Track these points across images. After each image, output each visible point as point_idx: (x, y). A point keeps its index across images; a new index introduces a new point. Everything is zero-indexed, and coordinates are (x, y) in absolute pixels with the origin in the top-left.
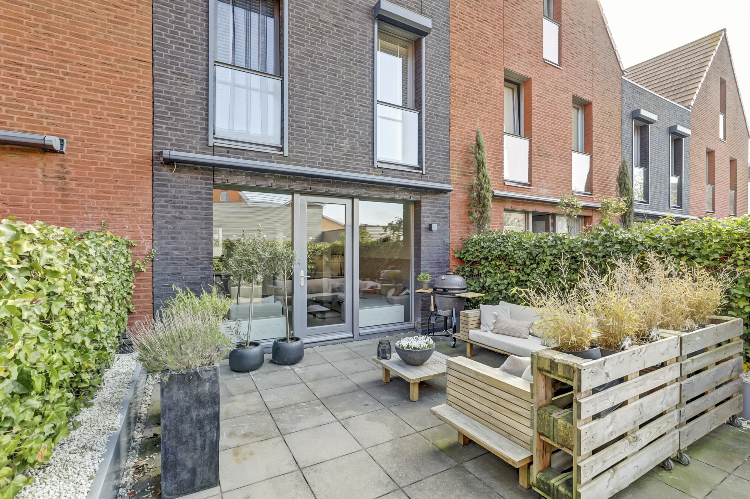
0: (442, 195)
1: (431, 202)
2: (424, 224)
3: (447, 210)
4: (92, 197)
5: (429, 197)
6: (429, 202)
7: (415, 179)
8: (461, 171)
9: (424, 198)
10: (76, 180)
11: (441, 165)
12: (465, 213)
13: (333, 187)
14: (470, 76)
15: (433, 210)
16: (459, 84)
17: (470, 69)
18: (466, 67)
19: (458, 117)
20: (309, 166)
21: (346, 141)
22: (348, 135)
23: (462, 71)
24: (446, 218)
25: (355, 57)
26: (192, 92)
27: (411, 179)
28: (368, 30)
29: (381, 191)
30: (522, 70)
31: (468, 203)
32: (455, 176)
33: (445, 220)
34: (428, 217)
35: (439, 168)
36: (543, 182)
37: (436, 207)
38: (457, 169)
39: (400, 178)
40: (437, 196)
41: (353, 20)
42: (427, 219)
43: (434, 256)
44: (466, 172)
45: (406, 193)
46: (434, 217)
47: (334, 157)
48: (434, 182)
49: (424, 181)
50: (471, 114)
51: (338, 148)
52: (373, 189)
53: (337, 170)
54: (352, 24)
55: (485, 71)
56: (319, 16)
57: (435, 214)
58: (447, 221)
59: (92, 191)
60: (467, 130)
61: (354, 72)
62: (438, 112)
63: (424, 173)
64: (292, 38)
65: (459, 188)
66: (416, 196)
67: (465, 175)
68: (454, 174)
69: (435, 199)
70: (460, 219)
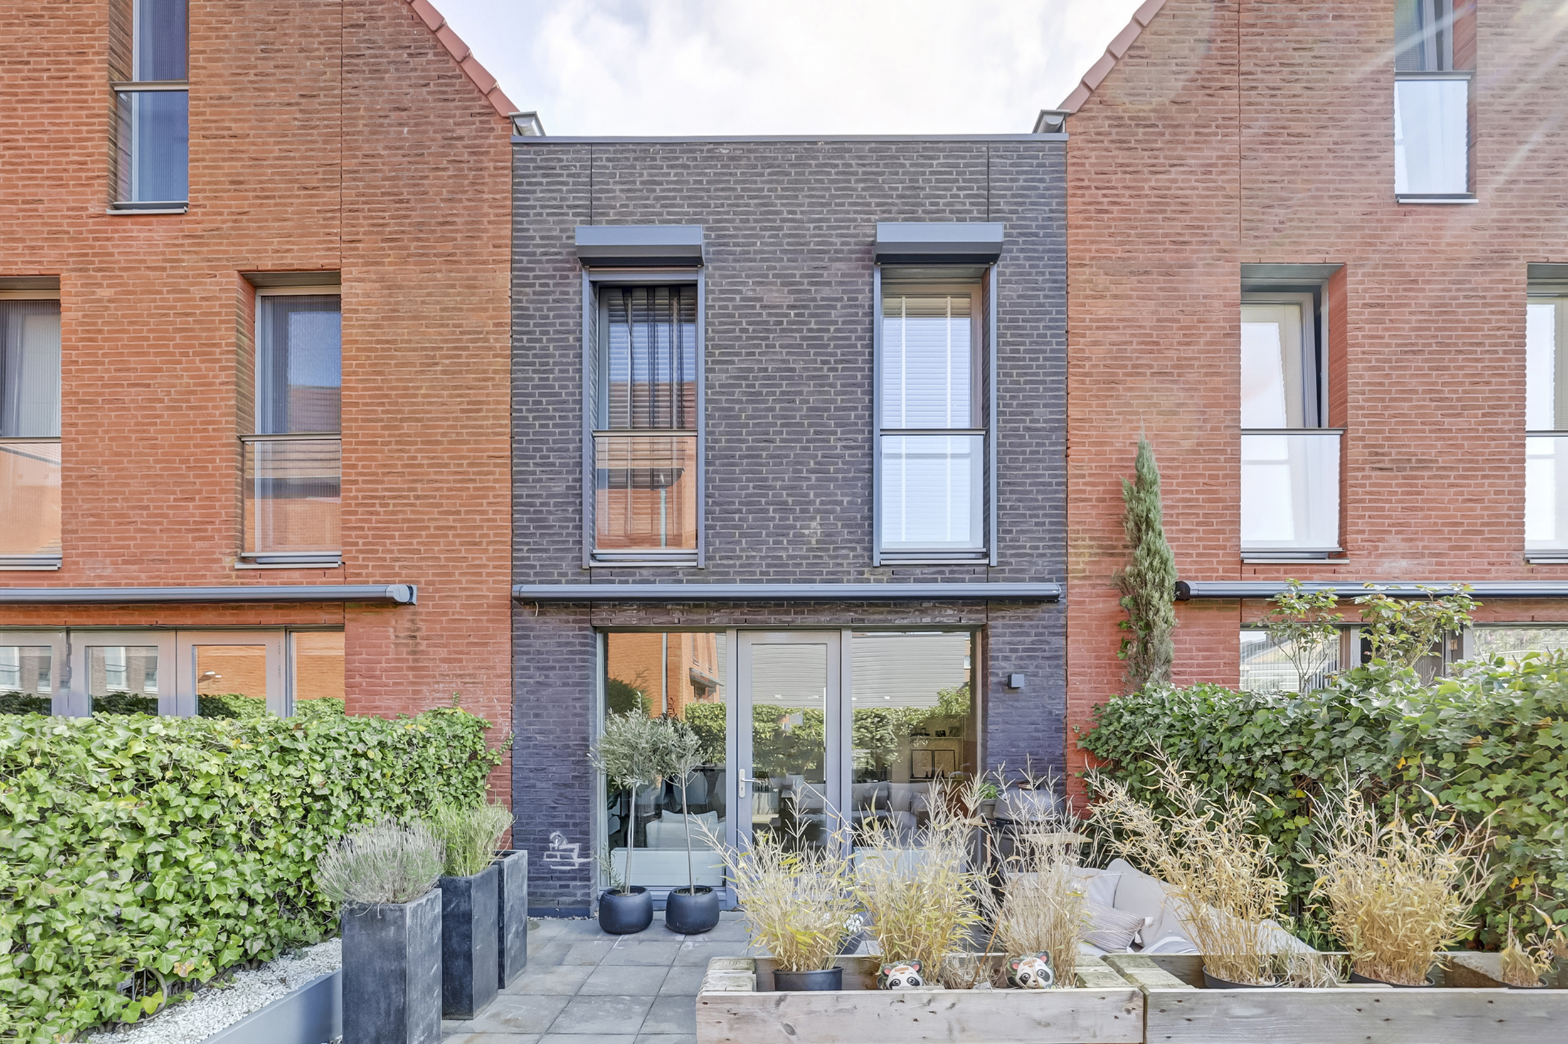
0: (1045, 606)
1: (1013, 626)
2: (997, 675)
3: (1059, 641)
4: (444, 660)
5: (1008, 614)
6: (1009, 626)
7: (971, 581)
8: (1100, 547)
9: (996, 618)
10: (427, 638)
11: (1042, 539)
12: (1112, 643)
13: (787, 613)
14: (1126, 314)
15: (1019, 643)
16: (1095, 343)
17: (1130, 297)
18: (1116, 297)
19: (1090, 420)
20: (743, 581)
21: (814, 524)
22: (818, 511)
23: (1102, 310)
24: (1057, 658)
25: (834, 354)
26: (559, 488)
27: (963, 581)
28: (862, 292)
29: (889, 612)
30: (1310, 252)
31: (1118, 620)
32: (1080, 559)
33: (1055, 662)
34: (1006, 659)
35: (1037, 548)
36: (1394, 540)
37: (1028, 634)
38: (1088, 542)
39: (935, 581)
40: (1030, 611)
41: (829, 283)
42: (1003, 664)
43: (1022, 744)
44: (1114, 547)
45: (950, 612)
46: (1021, 658)
47: (790, 557)
48: (1023, 580)
49: (996, 581)
50: (1129, 405)
51: (799, 539)
52: (871, 610)
53: (796, 581)
54: (826, 292)
55: (1175, 289)
56: (761, 299)
57: (1024, 650)
58: (1058, 666)
59: (443, 653)
60: (1118, 446)
61: (831, 385)
62: (1032, 421)
63: (994, 563)
64: (713, 354)
65: (1094, 586)
66: (974, 616)
67: (1112, 555)
68: (1077, 555)
69: (1024, 618)
70: (1097, 658)
